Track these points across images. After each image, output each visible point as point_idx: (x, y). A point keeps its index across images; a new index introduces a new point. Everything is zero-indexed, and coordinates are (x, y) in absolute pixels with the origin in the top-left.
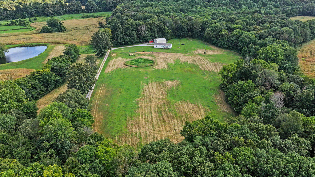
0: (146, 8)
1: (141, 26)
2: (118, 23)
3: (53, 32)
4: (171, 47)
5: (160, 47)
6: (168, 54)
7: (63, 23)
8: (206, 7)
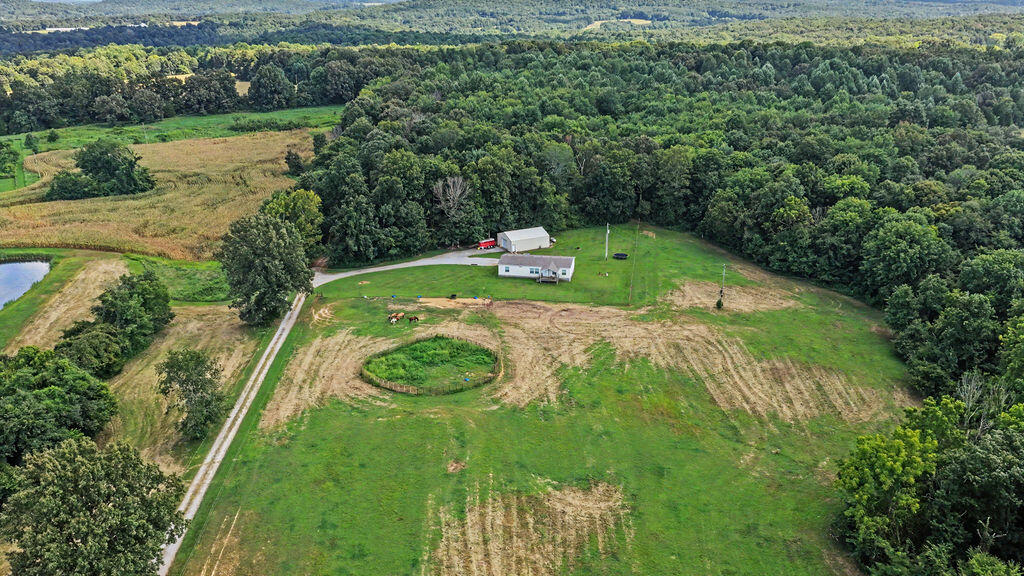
0: (471, 98)
1: (446, 180)
2: (354, 166)
3: (97, 196)
4: (570, 272)
5: (524, 271)
6: (559, 314)
7: (139, 158)
8: (692, 93)
